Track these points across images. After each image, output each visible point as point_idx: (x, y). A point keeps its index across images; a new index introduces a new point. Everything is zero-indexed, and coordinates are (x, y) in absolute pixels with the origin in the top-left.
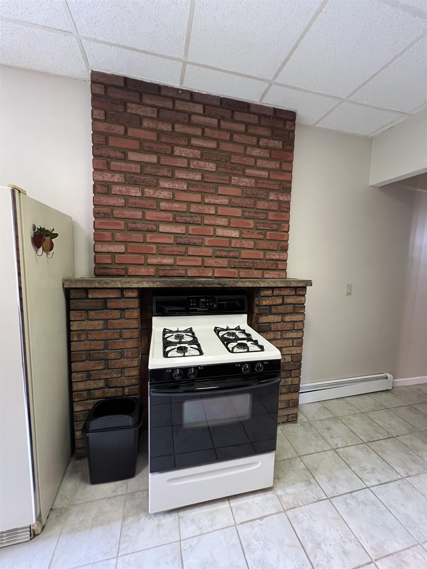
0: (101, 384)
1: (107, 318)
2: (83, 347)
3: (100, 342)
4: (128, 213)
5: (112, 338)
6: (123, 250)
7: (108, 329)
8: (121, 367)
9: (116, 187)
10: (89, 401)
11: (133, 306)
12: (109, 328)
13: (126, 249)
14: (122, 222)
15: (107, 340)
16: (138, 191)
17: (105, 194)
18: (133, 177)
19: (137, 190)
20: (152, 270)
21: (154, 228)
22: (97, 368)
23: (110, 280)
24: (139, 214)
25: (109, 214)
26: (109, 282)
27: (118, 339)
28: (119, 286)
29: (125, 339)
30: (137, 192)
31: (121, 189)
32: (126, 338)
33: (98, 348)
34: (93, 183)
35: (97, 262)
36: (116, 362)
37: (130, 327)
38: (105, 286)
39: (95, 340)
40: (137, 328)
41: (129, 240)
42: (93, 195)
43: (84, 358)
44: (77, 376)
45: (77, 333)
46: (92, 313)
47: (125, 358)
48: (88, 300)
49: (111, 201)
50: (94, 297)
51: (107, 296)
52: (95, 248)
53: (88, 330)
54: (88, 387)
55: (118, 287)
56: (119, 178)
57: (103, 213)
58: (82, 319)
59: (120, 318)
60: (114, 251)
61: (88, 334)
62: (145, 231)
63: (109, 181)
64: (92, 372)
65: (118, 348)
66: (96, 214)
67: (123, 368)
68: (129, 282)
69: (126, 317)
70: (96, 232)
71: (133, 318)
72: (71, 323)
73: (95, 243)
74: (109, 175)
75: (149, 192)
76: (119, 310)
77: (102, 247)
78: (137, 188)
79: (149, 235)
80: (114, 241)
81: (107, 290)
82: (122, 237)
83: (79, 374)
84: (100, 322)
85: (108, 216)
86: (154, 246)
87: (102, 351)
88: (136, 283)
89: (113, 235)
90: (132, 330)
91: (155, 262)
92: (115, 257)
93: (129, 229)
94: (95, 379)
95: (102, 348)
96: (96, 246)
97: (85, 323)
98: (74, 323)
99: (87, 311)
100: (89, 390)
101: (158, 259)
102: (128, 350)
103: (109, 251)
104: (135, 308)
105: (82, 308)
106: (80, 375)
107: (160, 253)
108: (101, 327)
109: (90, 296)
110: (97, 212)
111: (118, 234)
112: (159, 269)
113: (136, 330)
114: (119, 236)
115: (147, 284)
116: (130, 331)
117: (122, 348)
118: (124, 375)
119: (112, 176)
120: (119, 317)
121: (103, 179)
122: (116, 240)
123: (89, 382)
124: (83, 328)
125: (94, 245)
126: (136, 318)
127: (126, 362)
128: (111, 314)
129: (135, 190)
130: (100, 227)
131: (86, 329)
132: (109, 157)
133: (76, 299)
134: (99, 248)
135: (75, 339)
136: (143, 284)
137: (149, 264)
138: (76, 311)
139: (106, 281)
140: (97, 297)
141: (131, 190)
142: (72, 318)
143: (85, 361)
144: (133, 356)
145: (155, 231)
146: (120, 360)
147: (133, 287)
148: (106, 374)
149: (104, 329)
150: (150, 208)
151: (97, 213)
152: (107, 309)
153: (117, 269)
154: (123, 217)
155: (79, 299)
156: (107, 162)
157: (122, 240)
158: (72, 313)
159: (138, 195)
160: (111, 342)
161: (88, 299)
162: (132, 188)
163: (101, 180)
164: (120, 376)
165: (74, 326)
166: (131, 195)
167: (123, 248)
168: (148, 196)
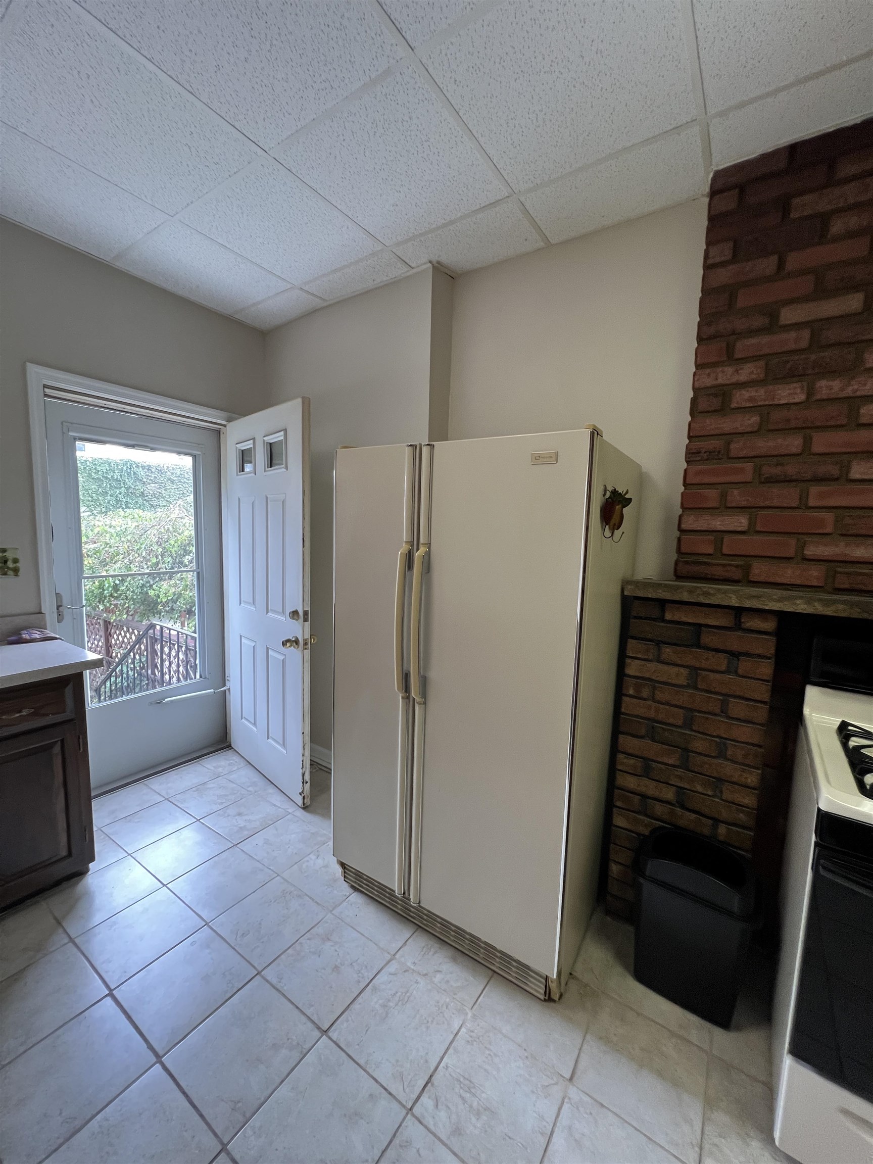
0: (669, 794)
1: (698, 665)
2: (641, 711)
3: (676, 709)
4: (764, 445)
5: (704, 709)
6: (744, 527)
7: (696, 688)
8: (715, 775)
9: (743, 392)
10: (641, 817)
11: (760, 651)
12: (699, 687)
13: (752, 523)
14: (749, 466)
15: (691, 710)
16: (798, 391)
17: (715, 411)
18: (787, 362)
19: (795, 388)
20: (815, 574)
21: (835, 471)
22: (666, 760)
23: (715, 588)
24: (794, 443)
25: (719, 452)
26: (712, 592)
27: (715, 715)
28: (734, 602)
29: (733, 718)
30: (796, 394)
31: (753, 394)
32: (735, 716)
33: (671, 721)
34: (691, 395)
35: (683, 550)
36: (706, 760)
37: (747, 696)
38: (702, 599)
39: (667, 703)
40: (765, 703)
41: (762, 505)
42: (690, 419)
43: (643, 732)
44: (625, 761)
45: (635, 682)
46: (668, 650)
47: (728, 759)
48: (662, 624)
49: (727, 424)
50: (676, 618)
51: (701, 621)
52: (683, 521)
53: (656, 681)
54: (643, 789)
55: (731, 604)
56: (752, 373)
57: (705, 452)
58: (646, 657)
59: (727, 672)
60: (723, 528)
61: (654, 688)
62: (807, 481)
63: (728, 382)
64: (654, 765)
65: (715, 734)
66: (692, 456)
67: (720, 780)
68: (757, 597)
69: (740, 671)
70: (687, 491)
71: (757, 676)
72: (628, 661)
73: (683, 512)
74: (729, 370)
75: (828, 387)
76: (727, 653)
77: (697, 520)
78: (795, 385)
79: (814, 490)
80: (725, 507)
81: (705, 608)
82: (744, 498)
83: (630, 758)
84: (682, 670)
85: (717, 455)
86: (829, 517)
87: (679, 730)
88: (775, 602)
89: (723, 496)
90: (752, 703)
91: (827, 553)
92: (722, 541)
93: (763, 480)
94: (657, 778)
95: (680, 723)
96: (685, 518)
97: (652, 666)
98: (633, 663)
99: (659, 643)
100: (644, 797)
101: (837, 546)
102: (736, 744)
103: (712, 527)
104: (764, 656)
105: (649, 636)
106: (632, 761)
107: (844, 532)
108: (682, 681)
109: (668, 616)
110: (695, 451)
111: (736, 492)
112: (836, 572)
113: (763, 705)
114: (736, 497)
115: (805, 606)
116: (747, 705)
117: (724, 736)
118: (719, 794)
119: (737, 371)
120: (723, 667)
121: (715, 382)
122: (729, 506)
123: (645, 781)
124: (647, 675)
125: (680, 517)
126: (765, 678)
127: (729, 770)
128: (707, 659)
129: (789, 389)
130: (696, 480)
131: (654, 678)
132: (733, 333)
133: (641, 618)
134: (691, 523)
135: (631, 692)
136: (795, 604)
137: (807, 557)
138: (639, 640)
139: (705, 590)
140: (682, 620)
141: (780, 392)
142: (630, 653)
143: (642, 737)
144: (748, 762)
145: (837, 479)
146: (716, 761)
147: (766, 607)
148: (680, 778)
149: (688, 686)
150: (829, 423)
151: (693, 453)
152: (699, 646)
153: (724, 565)
154: (753, 454)
155: (646, 618)
156: (728, 344)
157: (744, 503)
158: (631, 643)
159: (797, 400)
160: (699, 716)
161: (664, 621)
162: (780, 386)
163: (708, 385)
164: (710, 793)
165: (633, 668)
166: (776, 402)
167: (743, 521)
168: (825, 397)
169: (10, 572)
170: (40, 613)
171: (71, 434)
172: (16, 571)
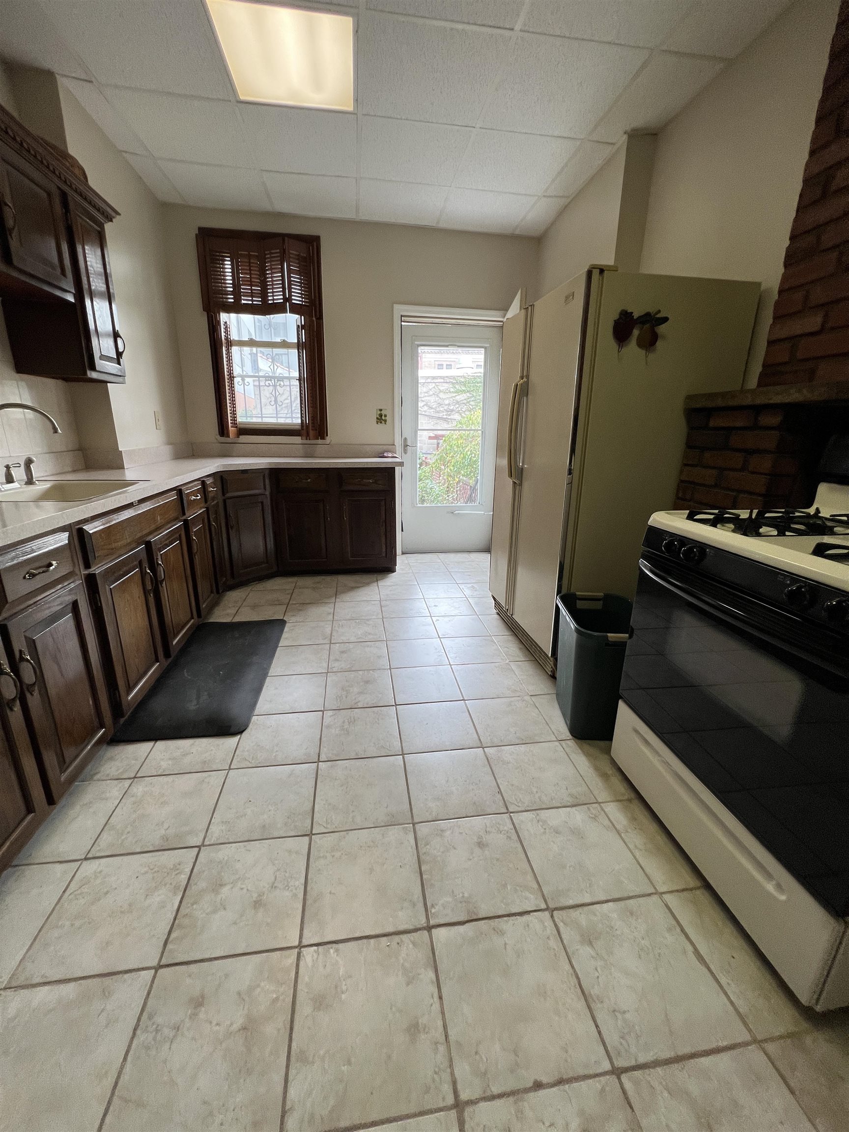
1: (723, 465)
6: (818, 326)
11: (768, 446)
13: (825, 320)
14: (834, 256)
17: (816, 201)
25: (812, 248)
35: (765, 363)
45: (684, 486)
46: (707, 455)
48: (708, 431)
50: (716, 425)
51: (732, 424)
52: (771, 332)
53: (696, 483)
57: (801, 251)
61: (695, 490)
69: (750, 468)
70: (779, 298)
71: (761, 471)
73: (773, 322)
74: (836, 149)
77: (782, 329)
80: (807, 308)
81: (735, 411)
85: (810, 252)
88: (778, 394)
89: (807, 296)
92: (797, 346)
93: (843, 269)
97: (696, 470)
99: (703, 450)
103: (792, 333)
105: (698, 444)
109: (711, 424)
115: (797, 395)
119: (842, 147)
120: (740, 466)
121: (822, 167)
122: (811, 306)
126: (767, 472)
128: (731, 459)
133: (695, 429)
134: (776, 331)
136: (791, 394)
138: (691, 448)
140: (720, 426)
147: (772, 402)
149: (715, 486)
152: (727, 448)
153: (795, 372)
154: (840, 241)
155: (698, 429)
156: (839, 117)
157: (823, 300)
161: (709, 428)
163: (816, 172)
165: (684, 474)
167: (819, 320)
169: (383, 422)
170: (394, 445)
171: (416, 343)
172: (385, 421)
